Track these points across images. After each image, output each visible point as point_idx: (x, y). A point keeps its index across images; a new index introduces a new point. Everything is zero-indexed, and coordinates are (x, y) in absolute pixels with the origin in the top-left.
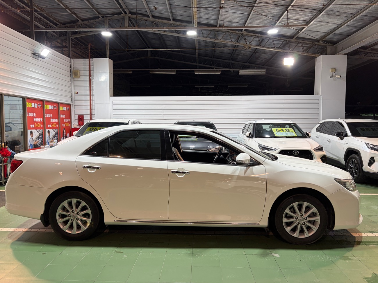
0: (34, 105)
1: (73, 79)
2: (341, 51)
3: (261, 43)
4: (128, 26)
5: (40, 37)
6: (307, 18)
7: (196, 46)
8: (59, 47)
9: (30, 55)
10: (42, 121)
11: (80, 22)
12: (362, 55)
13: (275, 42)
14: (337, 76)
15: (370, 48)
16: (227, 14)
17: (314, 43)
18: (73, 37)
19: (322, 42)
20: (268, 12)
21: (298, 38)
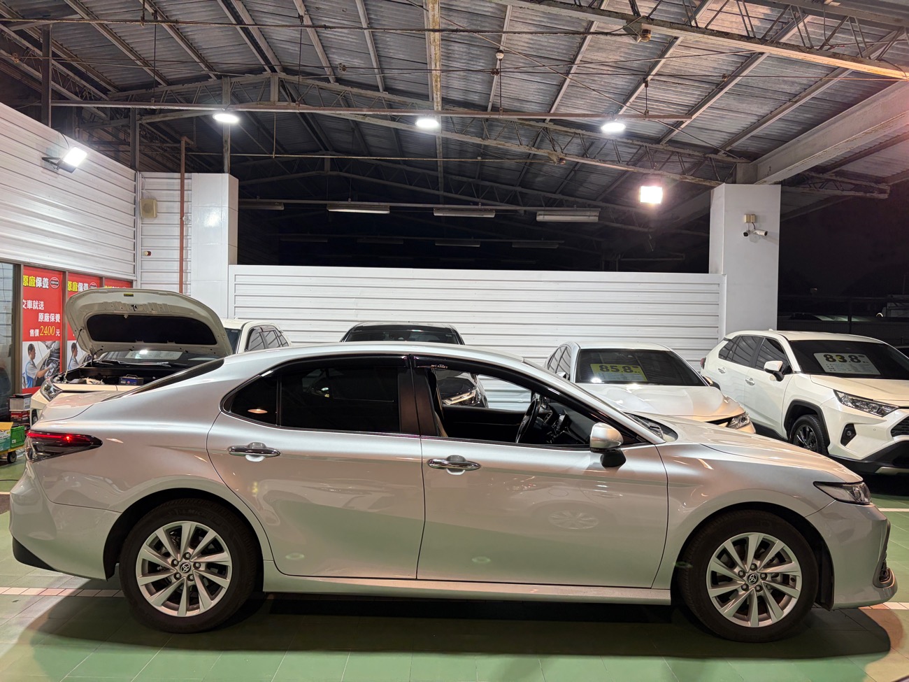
0: (41, 282)
1: (139, 221)
2: (768, 175)
3: (588, 150)
4: (279, 101)
5: (63, 120)
6: (690, 100)
7: (438, 151)
8: (109, 143)
9: (39, 161)
10: (58, 320)
11: (163, 87)
12: (816, 185)
13: (620, 149)
14: (758, 232)
15: (834, 171)
16: (511, 83)
17: (707, 156)
18: (144, 122)
19: (725, 153)
20: (602, 83)
21: (672, 142)
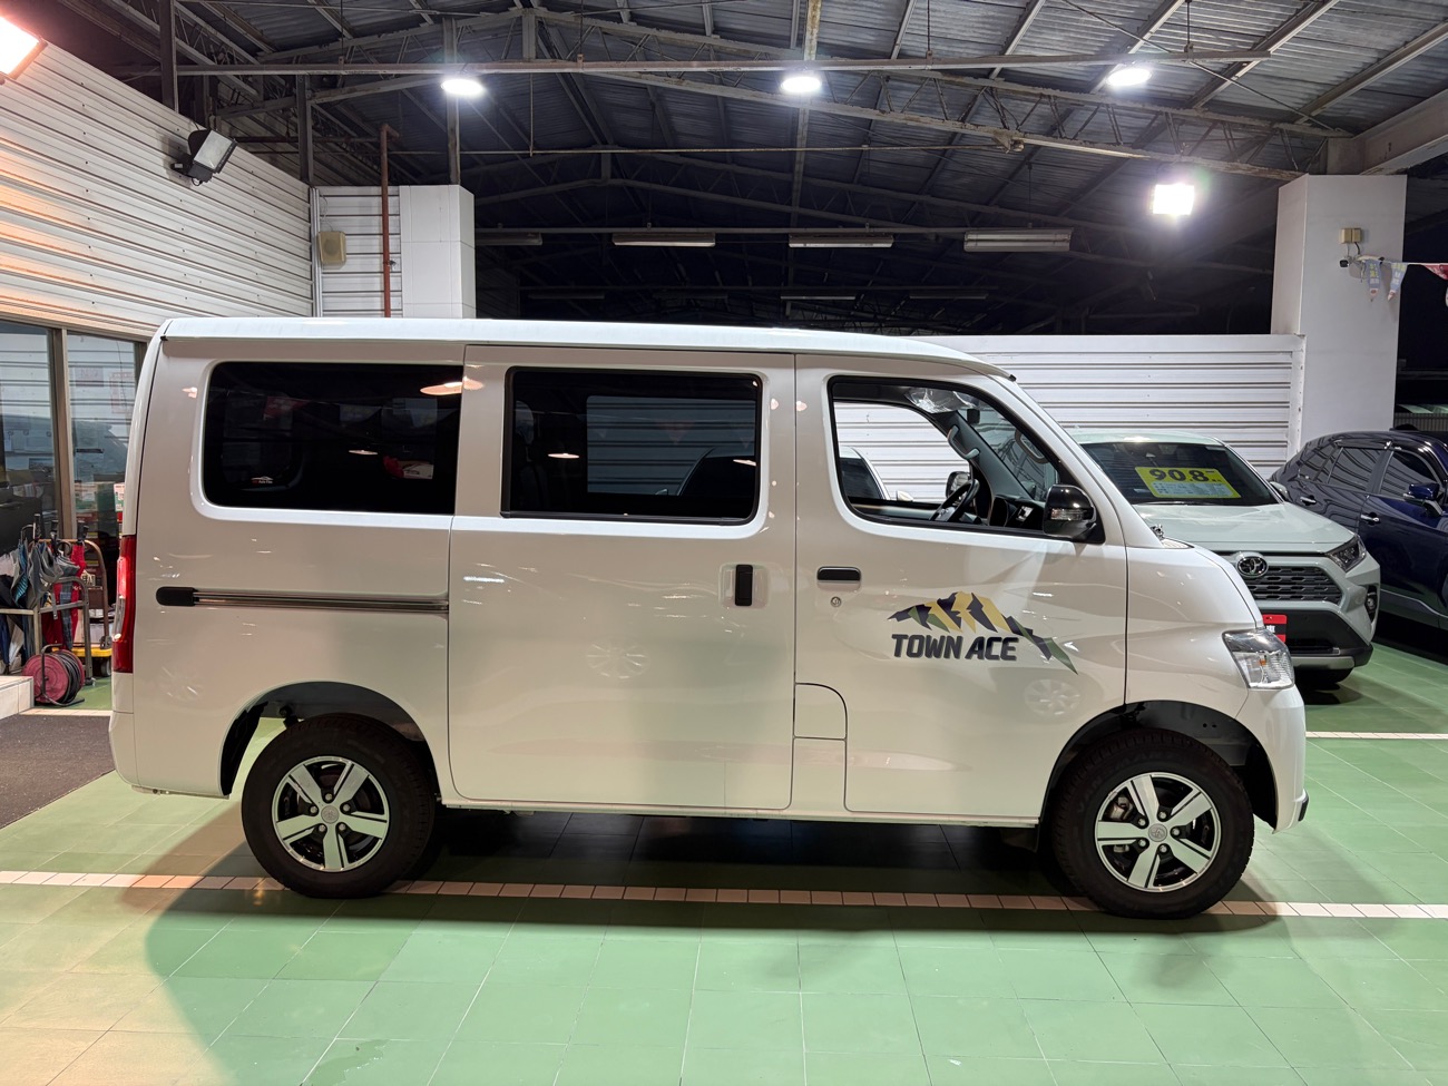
1: (319, 270)
2: (1386, 159)
3: (1061, 123)
4: (537, 57)
6: (1257, 25)
7: (799, 137)
8: (262, 140)
11: (348, 40)
13: (1124, 121)
16: (936, 7)
17: (1276, 126)
18: (317, 103)
19: (1308, 121)
21: (1216, 105)
